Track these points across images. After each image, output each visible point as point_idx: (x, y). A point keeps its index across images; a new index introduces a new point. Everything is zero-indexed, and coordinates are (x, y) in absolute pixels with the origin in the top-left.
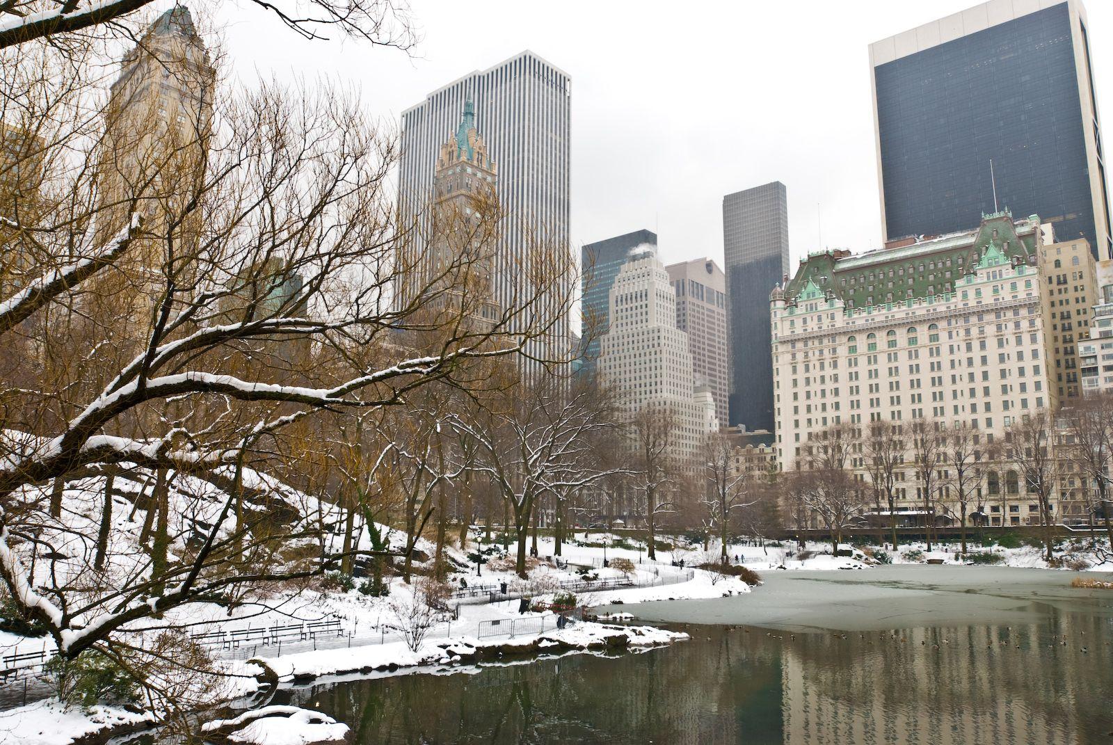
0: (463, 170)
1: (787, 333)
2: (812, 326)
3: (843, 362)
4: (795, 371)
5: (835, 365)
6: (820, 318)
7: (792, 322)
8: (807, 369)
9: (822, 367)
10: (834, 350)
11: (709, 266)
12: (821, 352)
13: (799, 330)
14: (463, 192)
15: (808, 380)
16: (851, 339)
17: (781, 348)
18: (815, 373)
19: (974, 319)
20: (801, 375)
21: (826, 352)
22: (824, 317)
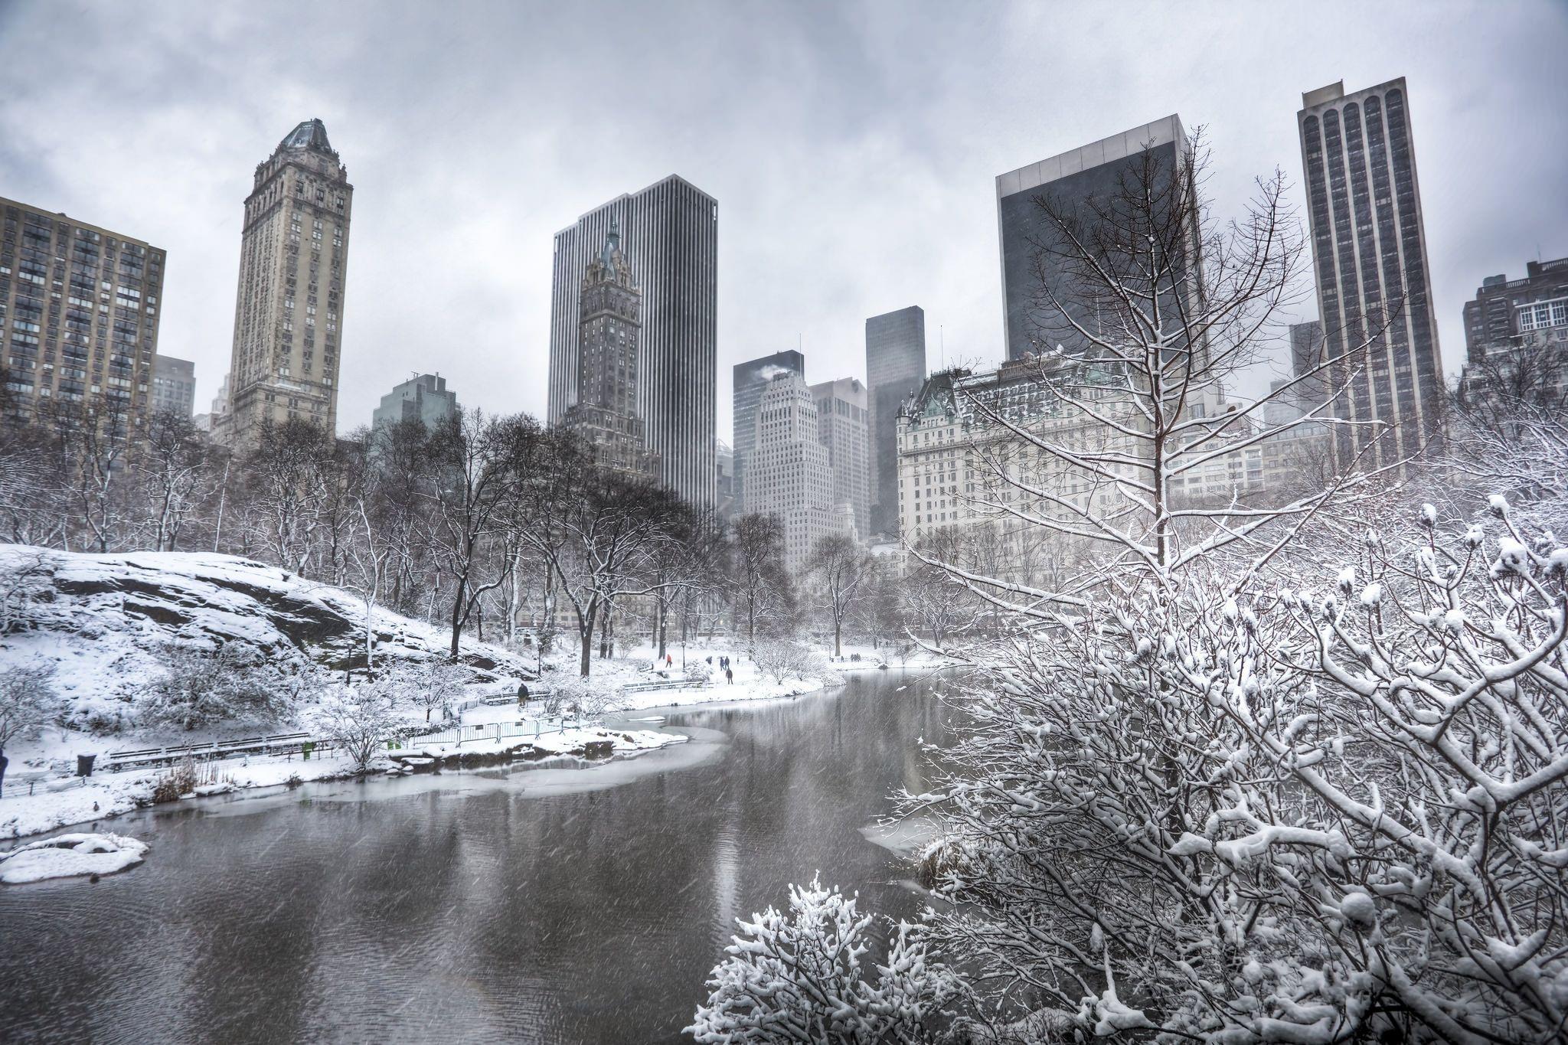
0: (607, 291)
1: (911, 447)
2: (934, 440)
3: (960, 475)
4: (917, 483)
5: (954, 479)
6: (940, 434)
7: (915, 437)
8: (928, 482)
9: (942, 480)
10: (953, 464)
11: (855, 385)
12: (941, 465)
13: (921, 445)
14: (605, 311)
15: (929, 491)
16: (969, 453)
17: (906, 462)
18: (935, 485)
19: (1077, 435)
20: (923, 488)
21: (945, 465)
22: (944, 433)
